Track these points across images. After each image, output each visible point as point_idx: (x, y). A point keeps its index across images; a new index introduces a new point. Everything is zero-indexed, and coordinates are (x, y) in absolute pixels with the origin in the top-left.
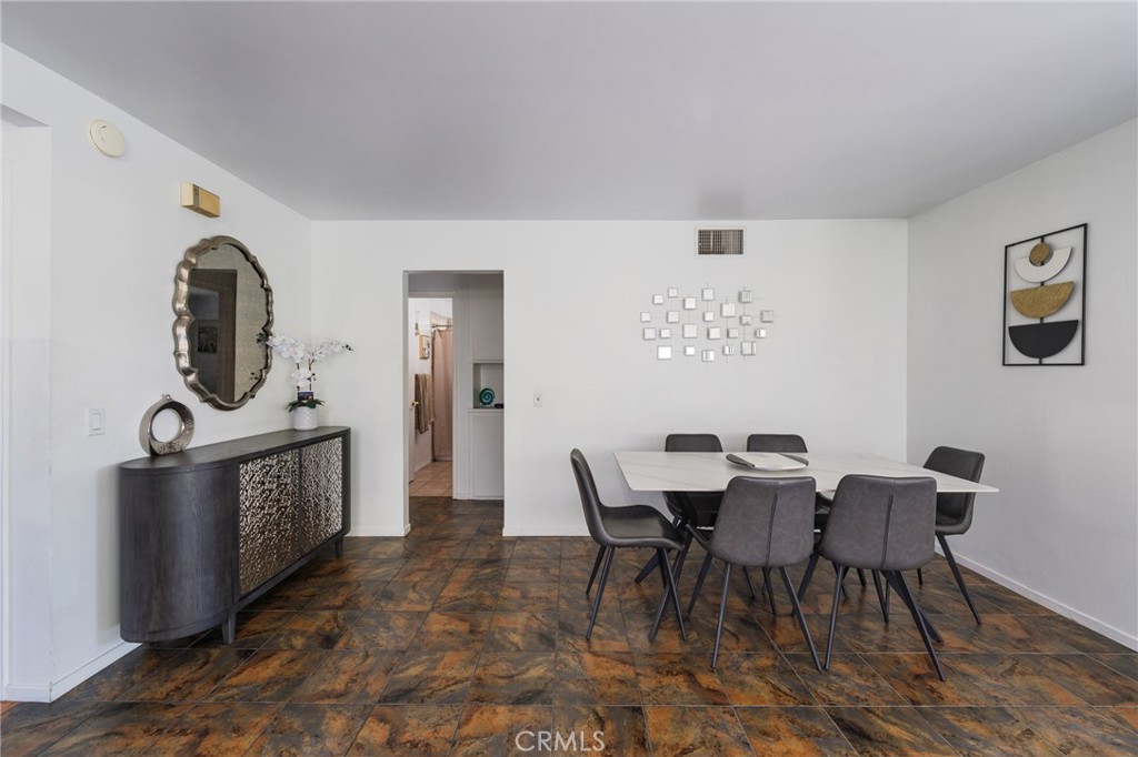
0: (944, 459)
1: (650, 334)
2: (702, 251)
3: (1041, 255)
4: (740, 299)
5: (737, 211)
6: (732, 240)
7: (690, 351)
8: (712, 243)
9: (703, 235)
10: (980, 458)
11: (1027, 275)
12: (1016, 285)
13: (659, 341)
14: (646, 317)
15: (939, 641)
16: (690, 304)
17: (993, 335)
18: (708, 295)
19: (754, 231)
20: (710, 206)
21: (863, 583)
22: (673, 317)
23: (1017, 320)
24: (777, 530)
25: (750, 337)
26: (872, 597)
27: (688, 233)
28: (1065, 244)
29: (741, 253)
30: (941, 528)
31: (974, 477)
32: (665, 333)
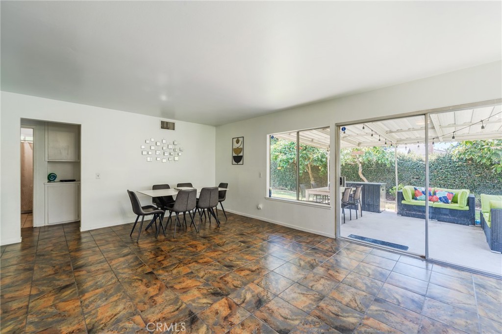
0: (222, 185)
1: (145, 153)
2: (162, 127)
3: (238, 142)
4: (174, 144)
5: (173, 118)
6: (171, 126)
7: (158, 159)
8: (165, 126)
9: (163, 123)
10: (227, 184)
11: (236, 146)
12: (234, 147)
13: (148, 155)
14: (143, 147)
15: (219, 223)
16: (158, 144)
17: (231, 158)
18: (164, 141)
19: (178, 124)
20: (164, 114)
21: (206, 218)
22: (153, 148)
23: (234, 155)
24: (189, 202)
25: (176, 155)
26: (208, 219)
27: (157, 121)
28: (241, 139)
29: (174, 130)
30: (220, 200)
31: (226, 188)
32: (150, 153)
